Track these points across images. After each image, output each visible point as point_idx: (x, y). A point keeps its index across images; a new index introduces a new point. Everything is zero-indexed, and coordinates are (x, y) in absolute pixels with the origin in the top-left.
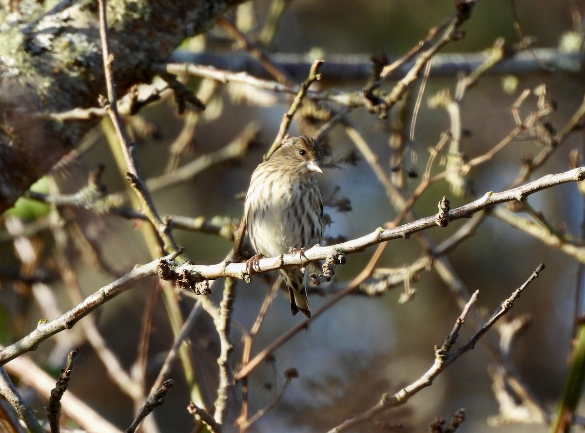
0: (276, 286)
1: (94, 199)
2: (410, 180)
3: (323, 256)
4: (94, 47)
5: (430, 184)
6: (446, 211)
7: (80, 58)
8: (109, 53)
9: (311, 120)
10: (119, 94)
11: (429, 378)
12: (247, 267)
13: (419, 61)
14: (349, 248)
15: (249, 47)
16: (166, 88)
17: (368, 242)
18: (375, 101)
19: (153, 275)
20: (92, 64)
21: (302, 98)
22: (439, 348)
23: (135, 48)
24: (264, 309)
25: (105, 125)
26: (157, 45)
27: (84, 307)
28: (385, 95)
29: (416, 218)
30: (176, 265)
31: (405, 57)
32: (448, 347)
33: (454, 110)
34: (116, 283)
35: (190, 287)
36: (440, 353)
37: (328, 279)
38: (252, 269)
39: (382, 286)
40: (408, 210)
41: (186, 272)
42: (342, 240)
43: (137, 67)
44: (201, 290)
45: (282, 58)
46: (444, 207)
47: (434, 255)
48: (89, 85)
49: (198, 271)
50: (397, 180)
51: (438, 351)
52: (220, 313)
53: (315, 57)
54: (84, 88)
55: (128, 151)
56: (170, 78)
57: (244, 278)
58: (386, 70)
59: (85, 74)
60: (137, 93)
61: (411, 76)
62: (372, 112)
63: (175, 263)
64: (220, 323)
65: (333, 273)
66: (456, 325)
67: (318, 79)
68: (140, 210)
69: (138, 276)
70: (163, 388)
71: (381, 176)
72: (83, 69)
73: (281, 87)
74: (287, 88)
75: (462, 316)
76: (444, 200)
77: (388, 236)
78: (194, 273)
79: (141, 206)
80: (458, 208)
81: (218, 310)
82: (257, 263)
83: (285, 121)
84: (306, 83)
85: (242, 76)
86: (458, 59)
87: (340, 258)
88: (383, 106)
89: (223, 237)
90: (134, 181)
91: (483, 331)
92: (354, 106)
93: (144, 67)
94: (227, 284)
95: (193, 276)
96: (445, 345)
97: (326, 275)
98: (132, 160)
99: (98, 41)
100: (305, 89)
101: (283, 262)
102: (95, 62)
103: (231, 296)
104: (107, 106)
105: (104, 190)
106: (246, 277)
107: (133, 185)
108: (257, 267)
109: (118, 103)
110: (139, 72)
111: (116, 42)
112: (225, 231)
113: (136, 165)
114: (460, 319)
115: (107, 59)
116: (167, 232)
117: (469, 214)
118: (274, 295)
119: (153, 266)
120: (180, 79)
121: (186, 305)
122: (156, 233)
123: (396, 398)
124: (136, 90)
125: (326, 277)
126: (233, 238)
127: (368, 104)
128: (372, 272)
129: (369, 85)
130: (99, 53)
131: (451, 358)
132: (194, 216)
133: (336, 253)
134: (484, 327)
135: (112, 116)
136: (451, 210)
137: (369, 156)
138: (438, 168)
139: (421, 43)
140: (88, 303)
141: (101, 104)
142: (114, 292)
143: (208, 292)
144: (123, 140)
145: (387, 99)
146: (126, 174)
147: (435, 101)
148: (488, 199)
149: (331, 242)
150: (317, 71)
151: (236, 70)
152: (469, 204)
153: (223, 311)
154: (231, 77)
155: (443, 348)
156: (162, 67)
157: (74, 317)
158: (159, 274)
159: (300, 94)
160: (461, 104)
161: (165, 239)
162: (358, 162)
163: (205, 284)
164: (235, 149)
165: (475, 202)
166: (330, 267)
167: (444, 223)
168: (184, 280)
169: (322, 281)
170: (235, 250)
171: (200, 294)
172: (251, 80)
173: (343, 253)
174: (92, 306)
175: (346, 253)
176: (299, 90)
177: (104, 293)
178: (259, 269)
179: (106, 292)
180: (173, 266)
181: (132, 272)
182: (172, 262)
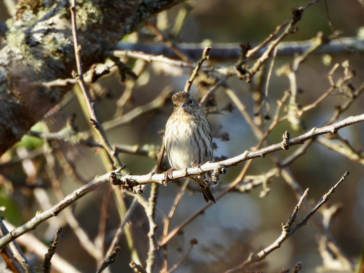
0: (184, 188)
1: (70, 135)
2: (265, 121)
3: (212, 169)
4: (69, 41)
5: (278, 123)
6: (288, 139)
7: (60, 48)
8: (78, 45)
9: (204, 84)
10: (85, 70)
11: (278, 243)
12: (165, 176)
13: (270, 47)
14: (228, 164)
15: (165, 40)
16: (113, 66)
17: (240, 160)
18: (243, 72)
19: (107, 182)
20: (68, 51)
21: (198, 70)
22: (284, 224)
23: (94, 41)
24: (176, 202)
25: (76, 89)
26: (107, 39)
27: (65, 203)
28: (249, 68)
29: (270, 144)
30: (121, 176)
31: (261, 44)
32: (290, 224)
33: (292, 77)
34: (84, 187)
35: (130, 189)
36: (285, 228)
37: (215, 183)
38: (168, 177)
39: (249, 186)
40: (265, 139)
41: (127, 180)
42: (224, 158)
43: (95, 53)
44: (137, 191)
45: (185, 46)
46: (286, 137)
47: (280, 167)
48: (66, 64)
49: (135, 179)
50: (258, 121)
51: (284, 227)
52: (149, 205)
53: (206, 45)
54: (63, 66)
55: (91, 106)
56: (116, 60)
57: (163, 183)
58: (250, 53)
59: (64, 58)
60: (95, 69)
61: (265, 56)
62: (241, 79)
63: (121, 174)
64: (149, 211)
65: (218, 179)
66: (295, 210)
67: (208, 59)
68: (99, 142)
69: (97, 183)
70: (114, 252)
71: (248, 119)
72: (62, 55)
73: (185, 64)
74: (189, 65)
75: (299, 205)
76: (286, 133)
77: (252, 156)
78: (132, 180)
79: (99, 139)
80: (295, 138)
81: (148, 203)
82: (171, 173)
83: (187, 85)
84: (200, 61)
85: (160, 58)
86: (295, 45)
87: (222, 170)
88: (247, 75)
89: (150, 158)
90: (95, 123)
91: (312, 214)
92: (230, 75)
93: (100, 53)
94: (153, 187)
95: (132, 182)
96: (288, 223)
98: (93, 110)
99: (71, 37)
100: (200, 65)
101: (187, 173)
102: (69, 50)
103: (155, 194)
104: (77, 78)
105: (76, 129)
106: (165, 182)
107: (94, 126)
108: (171, 176)
109: (84, 75)
110: (96, 56)
111: (82, 38)
112: (151, 154)
113: (96, 113)
114: (297, 207)
115: (77, 48)
116: (116, 155)
117: (302, 141)
118: (183, 193)
119: (107, 176)
120: (122, 60)
121: (128, 200)
122: (109, 156)
123: (258, 256)
124: (95, 67)
125: (214, 181)
126: (156, 158)
127: (239, 74)
128: (243, 178)
129: (239, 62)
130: (72, 45)
131: (292, 231)
132: (132, 144)
133: (220, 167)
134: (312, 211)
135: (81, 83)
136: (291, 139)
137: (240, 106)
138: (283, 113)
139: (271, 36)
140: (67, 200)
141: (74, 76)
142: (83, 193)
143: (141, 192)
144: (88, 99)
145: (251, 71)
146: (90, 120)
147: (280, 72)
148: (314, 132)
149: (217, 160)
150: (207, 54)
151: (157, 54)
152: (302, 135)
153: (151, 203)
154: (154, 58)
155: (287, 224)
156: (111, 53)
157: (59, 209)
158: (111, 181)
159: (197, 68)
160: (297, 73)
161: (114, 159)
162: (233, 111)
163: (139, 187)
164: (158, 103)
165: (305, 134)
166: (217, 176)
167: (287, 147)
168: (126, 185)
169: (212, 184)
170: (158, 166)
171: (136, 193)
172: (166, 60)
173: (224, 167)
174: (69, 202)
175: (226, 166)
176: (196, 66)
177: (77, 193)
178: (172, 177)
179: (78, 193)
180: (119, 177)
181: (94, 180)
182: (119, 174)
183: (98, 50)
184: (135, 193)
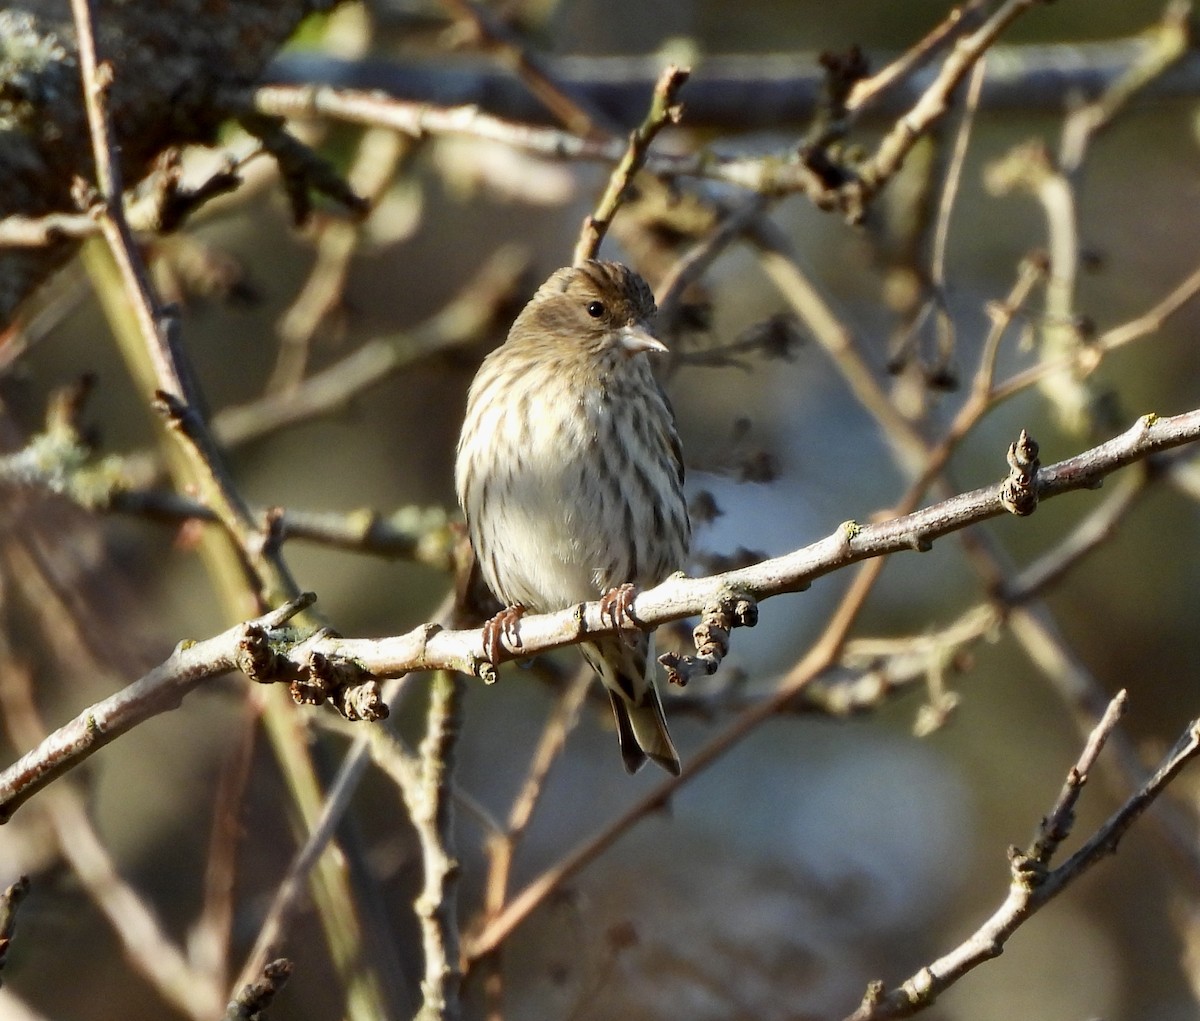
0: (576, 697)
1: (69, 467)
3: (693, 606)
4: (55, 46)
6: (1029, 470)
7: (17, 80)
8: (99, 61)
9: (667, 236)
10: (129, 176)
11: (994, 935)
12: (486, 641)
13: (952, 64)
14: (765, 582)
15: (489, 39)
16: (255, 155)
17: (817, 563)
18: (832, 176)
19: (226, 669)
20: (51, 93)
21: (631, 173)
22: (1018, 853)
23: (167, 48)
24: (543, 758)
25: (94, 261)
26: (228, 36)
27: (40, 765)
28: (861, 158)
29: (954, 492)
30: (289, 641)
31: (912, 55)
32: (1046, 851)
33: (1056, 197)
34: (126, 694)
35: (331, 700)
36: (1022, 868)
37: (711, 668)
38: (498, 647)
39: (868, 689)
40: (929, 478)
41: (318, 658)
42: (750, 559)
43: (175, 98)
44: (361, 708)
45: (584, 68)
46: (1022, 459)
47: (1006, 600)
48: (44, 151)
49: (350, 656)
50: (909, 396)
51: (1017, 862)
52: (419, 774)
53: (674, 60)
54: (30, 160)
55: (157, 332)
56: (267, 129)
57: (477, 671)
58: (861, 93)
59: (34, 123)
60: (177, 172)
61: (929, 104)
62: (826, 207)
63: (289, 633)
64: (420, 802)
65: (724, 652)
66: (1066, 790)
67: (676, 120)
68: (195, 494)
69: (187, 674)
70: (264, 982)
71: (862, 385)
72: (26, 109)
73: (574, 145)
74: (592, 148)
75: (1082, 764)
76: (1022, 441)
77: (871, 544)
78: (341, 662)
79: (200, 486)
80: (1062, 463)
81: (417, 764)
83: (586, 237)
84: (642, 131)
85: (463, 119)
86: (1068, 58)
87: (741, 607)
88: (852, 189)
89: (426, 567)
90: (177, 412)
91: (1141, 804)
92: (774, 193)
93: (194, 98)
94: (439, 693)
95: (337, 669)
96: (1037, 846)
97: (703, 657)
98: (168, 355)
99: (66, 31)
100: (641, 149)
101: (583, 624)
102: (58, 87)
103: (449, 724)
104: (97, 208)
105: (93, 442)
106: (484, 668)
107: (172, 424)
108: (513, 639)
109: (127, 198)
110: (180, 114)
111: (114, 32)
112: (431, 547)
113: (181, 367)
114: (1076, 773)
115: (94, 79)
116: (271, 550)
117: (1094, 478)
118: (572, 722)
119: (225, 646)
120: (298, 131)
121: (326, 752)
122: (241, 555)
123: (905, 995)
124: (175, 163)
125: (705, 661)
126: (452, 563)
127: (814, 187)
128: (839, 651)
129: (816, 132)
130: (71, 62)
131: (1052, 881)
132: (347, 507)
133: (728, 596)
134: (1143, 792)
135: (112, 234)
136: (1045, 469)
137: (825, 328)
138: (1009, 359)
139: (956, 15)
140: (52, 752)
141: (81, 203)
142: (120, 718)
143: (379, 711)
144: (145, 301)
145: (867, 171)
146: (154, 395)
147: (1002, 175)
148: (1144, 436)
149: (719, 565)
150: (671, 98)
151: (447, 101)
152: (1093, 451)
153: (429, 765)
154: (436, 120)
155: (1031, 853)
156: (242, 96)
157: (13, 793)
158: (245, 667)
159: (627, 162)
160: (1078, 181)
161: (265, 571)
162: (794, 351)
163: (370, 691)
164: (462, 319)
165: (1108, 444)
166: (717, 637)
167: (1025, 505)
168: (313, 682)
169: (694, 673)
170: (458, 596)
171: (358, 718)
172: (490, 127)
173: (747, 597)
174: (60, 759)
175: (758, 594)
176: (623, 154)
177: (94, 722)
178: (519, 644)
179: (100, 719)
180: (283, 645)
181: (169, 662)
182: (279, 632)
183: (185, 87)
184: (355, 716)
